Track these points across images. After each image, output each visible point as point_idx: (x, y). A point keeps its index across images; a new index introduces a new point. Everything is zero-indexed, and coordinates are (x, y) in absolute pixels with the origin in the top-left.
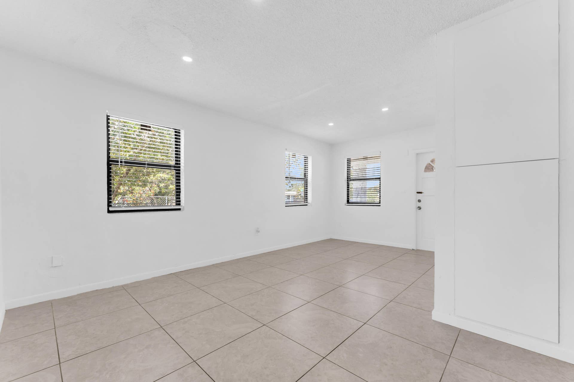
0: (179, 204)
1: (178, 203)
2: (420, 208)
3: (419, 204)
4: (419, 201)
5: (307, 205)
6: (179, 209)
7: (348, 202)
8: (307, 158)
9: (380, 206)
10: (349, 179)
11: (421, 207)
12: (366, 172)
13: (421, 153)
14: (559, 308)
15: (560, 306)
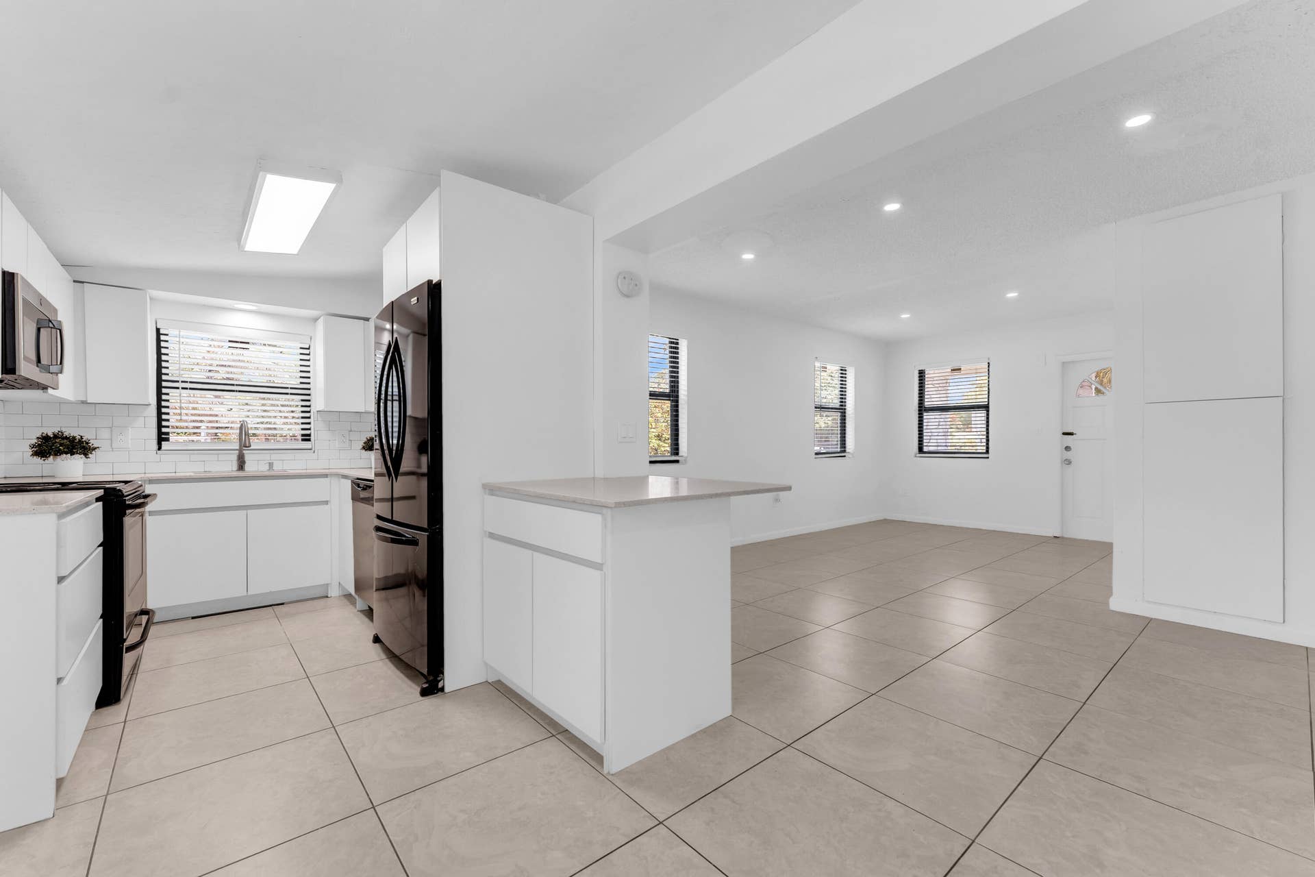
0: (677, 454)
1: (675, 450)
2: (1068, 462)
3: (1068, 455)
4: (1068, 448)
5: (845, 456)
6: (677, 461)
7: (921, 450)
8: (846, 370)
9: (988, 458)
10: (922, 409)
11: (1072, 460)
12: (949, 392)
13: (1073, 362)
14: (1284, 579)
15: (1286, 577)
